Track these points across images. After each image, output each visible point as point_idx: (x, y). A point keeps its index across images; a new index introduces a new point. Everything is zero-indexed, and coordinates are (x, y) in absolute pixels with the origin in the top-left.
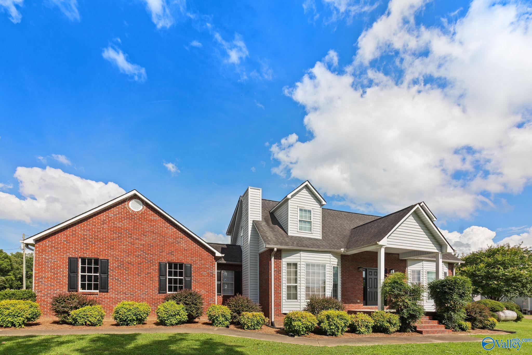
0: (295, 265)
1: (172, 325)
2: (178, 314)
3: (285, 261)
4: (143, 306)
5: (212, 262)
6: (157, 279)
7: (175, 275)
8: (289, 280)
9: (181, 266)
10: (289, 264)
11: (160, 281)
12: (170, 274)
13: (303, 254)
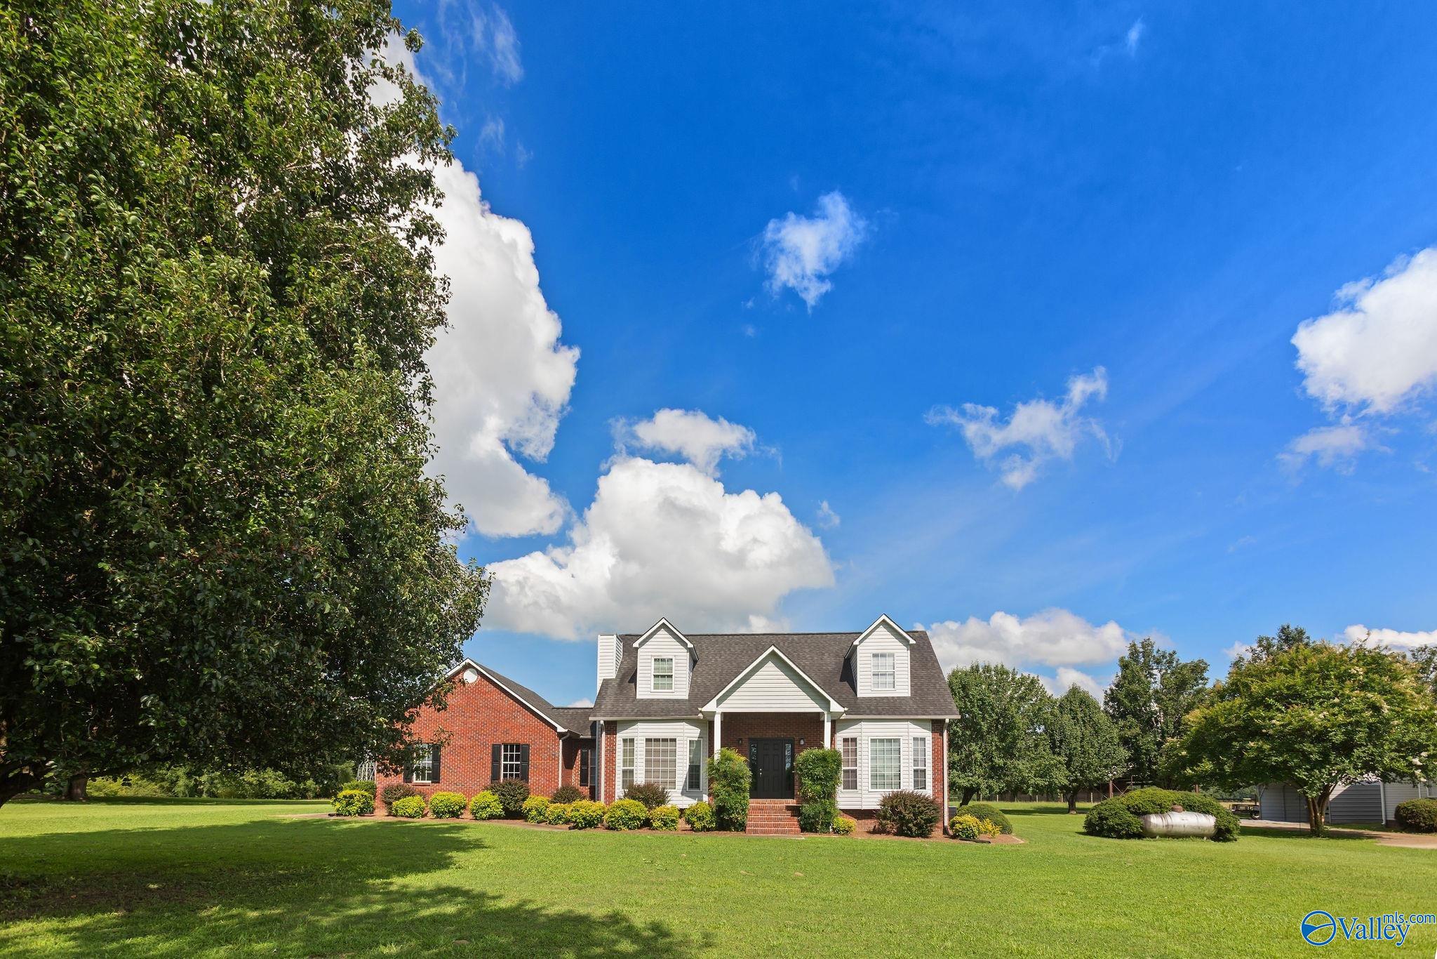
0: (632, 740)
1: (484, 819)
2: (488, 806)
3: (621, 736)
4: (456, 797)
5: (555, 741)
6: (490, 765)
7: (511, 759)
8: (625, 762)
9: (518, 746)
10: (625, 741)
11: (493, 767)
12: (506, 759)
13: (640, 725)
